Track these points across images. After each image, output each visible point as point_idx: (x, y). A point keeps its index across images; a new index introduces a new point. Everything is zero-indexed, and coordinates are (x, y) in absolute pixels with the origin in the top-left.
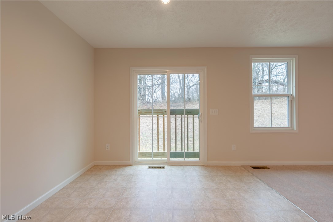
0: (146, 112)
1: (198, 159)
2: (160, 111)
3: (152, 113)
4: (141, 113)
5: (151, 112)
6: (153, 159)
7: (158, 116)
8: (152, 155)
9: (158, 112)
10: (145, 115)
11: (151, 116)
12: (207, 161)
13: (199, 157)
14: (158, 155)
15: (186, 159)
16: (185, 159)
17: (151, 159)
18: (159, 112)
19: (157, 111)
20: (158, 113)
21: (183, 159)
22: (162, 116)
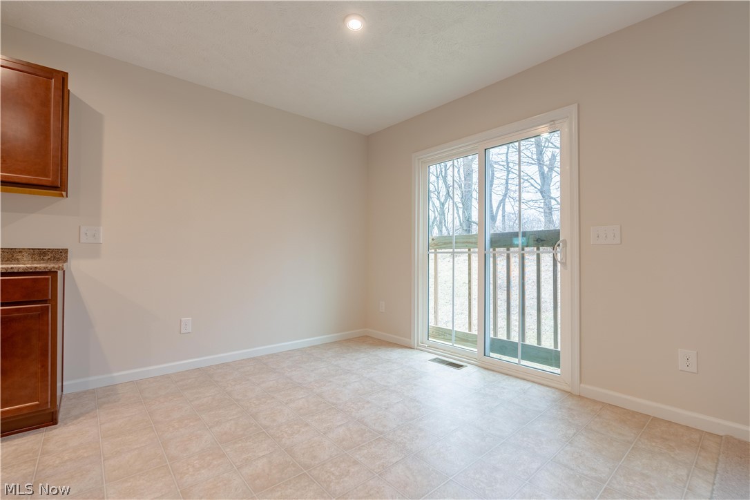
0: (445, 243)
1: (558, 371)
2: (471, 240)
3: (454, 245)
4: (436, 245)
5: (451, 243)
6: (455, 345)
7: (469, 250)
8: (454, 338)
9: (467, 242)
10: (445, 248)
11: (451, 250)
12: (581, 382)
13: (558, 366)
14: (467, 341)
15: (524, 362)
16: (519, 361)
17: (451, 344)
18: (472, 243)
19: (464, 240)
20: (471, 245)
21: (516, 360)
22: (467, 250)
